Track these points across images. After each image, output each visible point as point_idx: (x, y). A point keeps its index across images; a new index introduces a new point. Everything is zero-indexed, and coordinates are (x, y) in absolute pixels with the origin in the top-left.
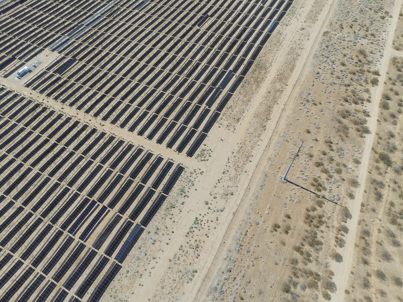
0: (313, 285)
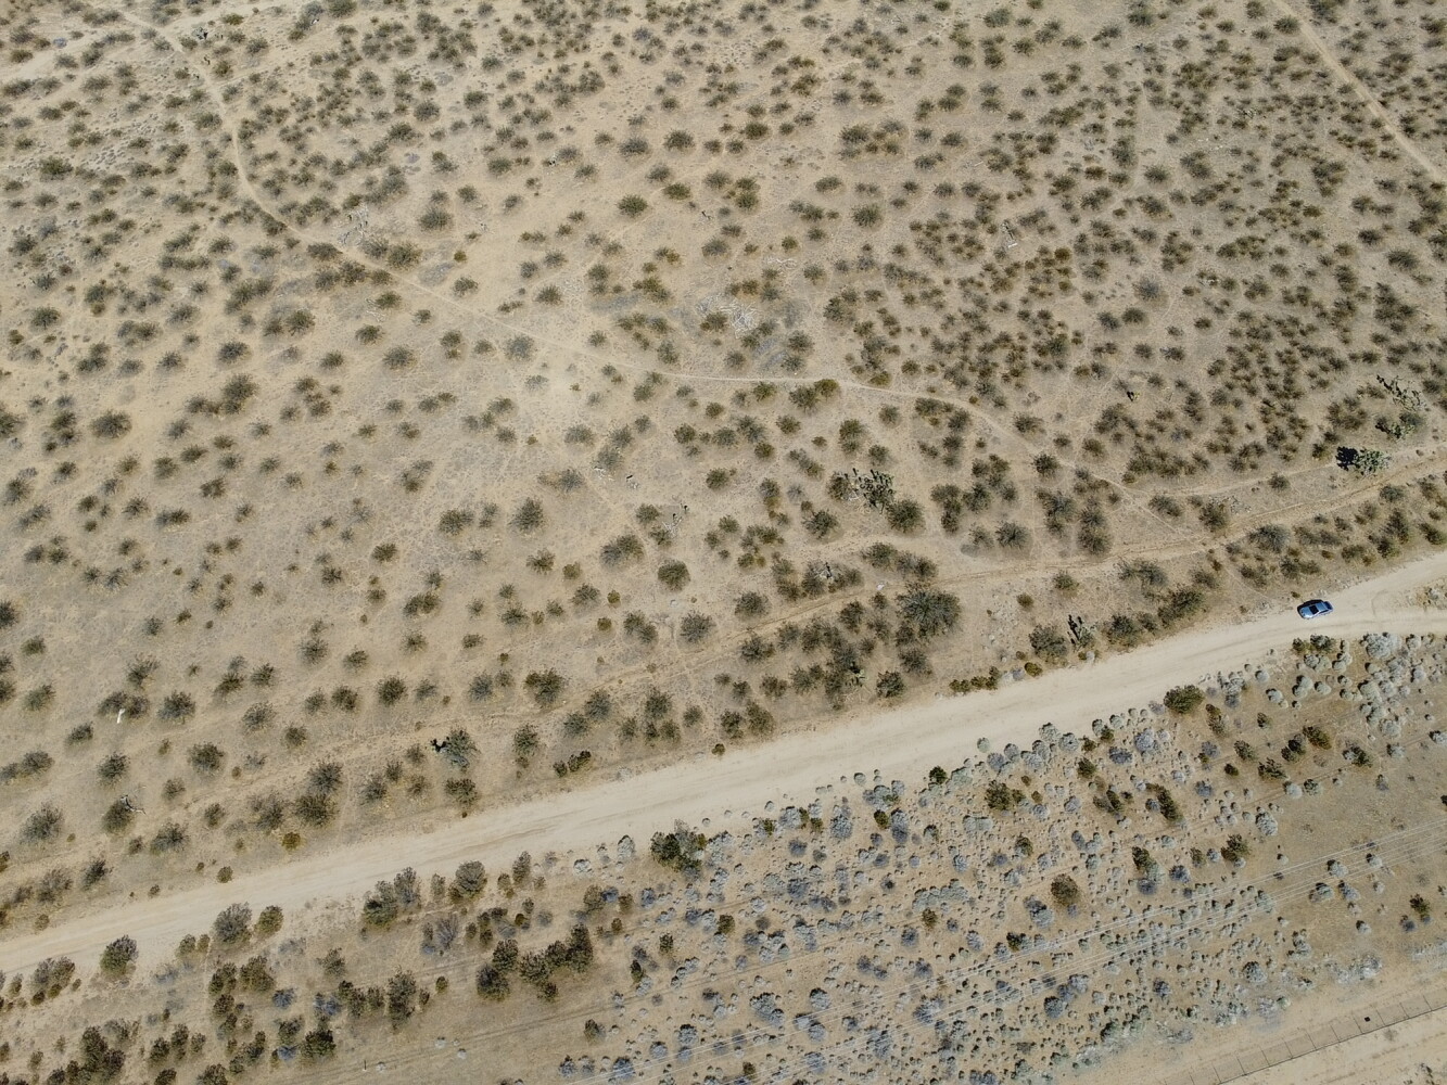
0: (258, 977)
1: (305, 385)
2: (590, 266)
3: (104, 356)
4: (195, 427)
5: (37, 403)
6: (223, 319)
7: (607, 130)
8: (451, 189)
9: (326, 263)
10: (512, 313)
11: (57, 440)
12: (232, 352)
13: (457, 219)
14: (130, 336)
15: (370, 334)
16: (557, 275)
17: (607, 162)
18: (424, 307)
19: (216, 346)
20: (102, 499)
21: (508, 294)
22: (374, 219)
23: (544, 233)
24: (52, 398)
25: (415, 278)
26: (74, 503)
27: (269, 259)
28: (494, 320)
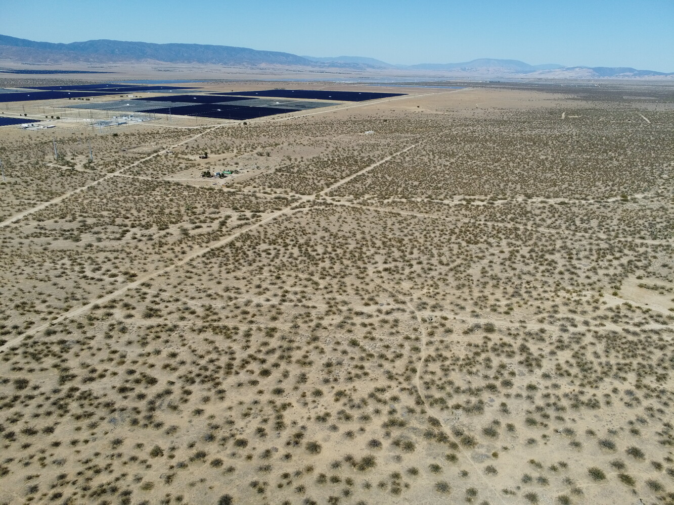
1: (396, 476)
2: (561, 494)
3: (328, 418)
4: (343, 468)
5: (295, 423)
6: (379, 428)
7: (594, 429)
8: (504, 421)
9: (433, 427)
10: (508, 496)
11: (292, 442)
12: (375, 444)
13: (501, 437)
14: (341, 416)
15: (436, 468)
16: (541, 489)
17: (589, 445)
18: (467, 470)
19: (370, 438)
20: (292, 477)
21: (511, 485)
22: (463, 418)
23: (543, 464)
24: (301, 424)
25: (470, 454)
26: (282, 472)
27: (411, 414)
28: (498, 495)
